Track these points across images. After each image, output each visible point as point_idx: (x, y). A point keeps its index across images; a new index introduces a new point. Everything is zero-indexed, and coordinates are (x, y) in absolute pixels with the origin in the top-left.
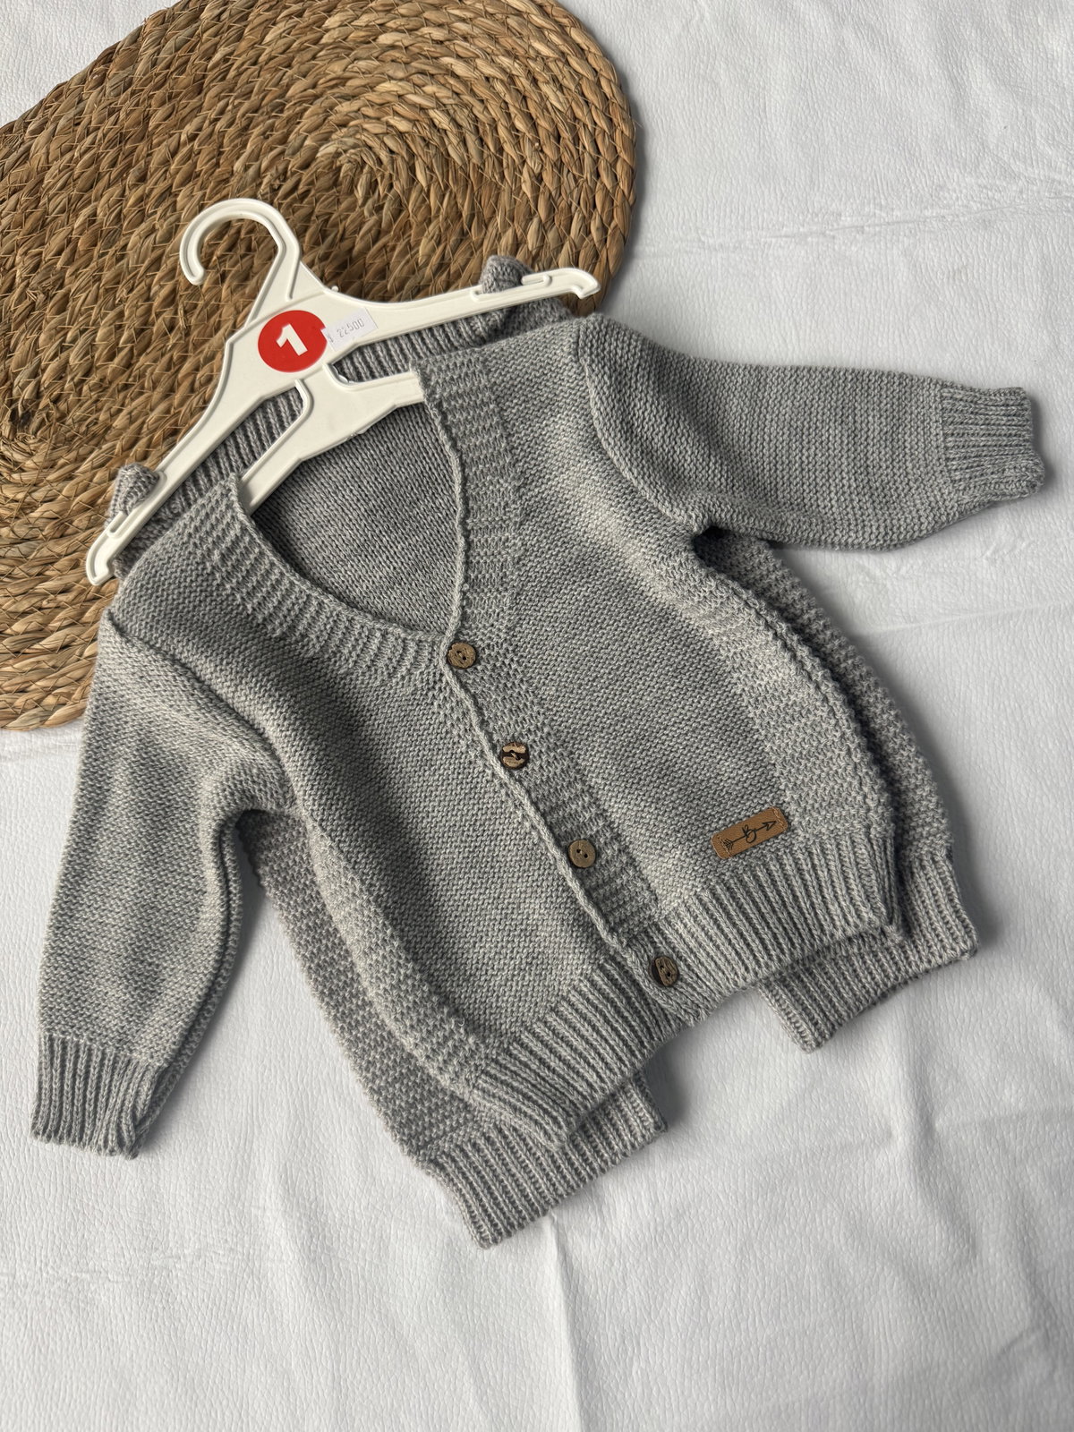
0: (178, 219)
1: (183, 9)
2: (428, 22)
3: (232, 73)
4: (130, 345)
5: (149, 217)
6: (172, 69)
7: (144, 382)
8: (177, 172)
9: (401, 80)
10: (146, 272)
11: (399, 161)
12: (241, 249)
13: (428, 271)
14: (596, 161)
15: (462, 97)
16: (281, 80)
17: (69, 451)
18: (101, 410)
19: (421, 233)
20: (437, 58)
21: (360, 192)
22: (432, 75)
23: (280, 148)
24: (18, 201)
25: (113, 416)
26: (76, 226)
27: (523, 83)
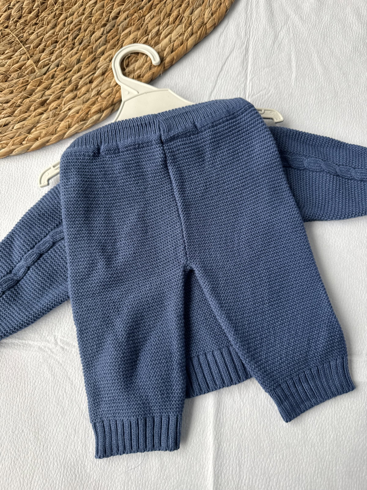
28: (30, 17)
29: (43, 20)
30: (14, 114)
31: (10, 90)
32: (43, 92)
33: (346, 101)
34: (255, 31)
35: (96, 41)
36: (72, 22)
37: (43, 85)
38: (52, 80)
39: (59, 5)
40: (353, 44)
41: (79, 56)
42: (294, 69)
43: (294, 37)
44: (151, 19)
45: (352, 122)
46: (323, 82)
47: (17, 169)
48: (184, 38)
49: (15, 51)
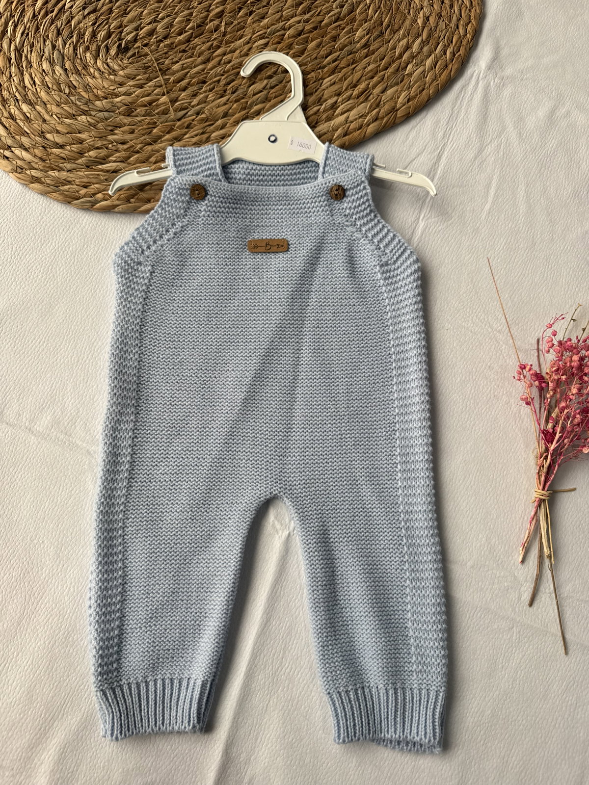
28: (179, 41)
29: (194, 48)
30: (128, 161)
31: (130, 129)
32: (171, 142)
33: (543, 257)
34: (456, 136)
35: (254, 95)
36: (230, 62)
37: (174, 134)
38: (186, 130)
39: (219, 35)
40: (575, 187)
41: (228, 108)
42: (490, 199)
43: (503, 158)
44: (331, 85)
45: (542, 285)
46: (521, 226)
47: (115, 229)
48: (365, 122)
49: (149, 80)
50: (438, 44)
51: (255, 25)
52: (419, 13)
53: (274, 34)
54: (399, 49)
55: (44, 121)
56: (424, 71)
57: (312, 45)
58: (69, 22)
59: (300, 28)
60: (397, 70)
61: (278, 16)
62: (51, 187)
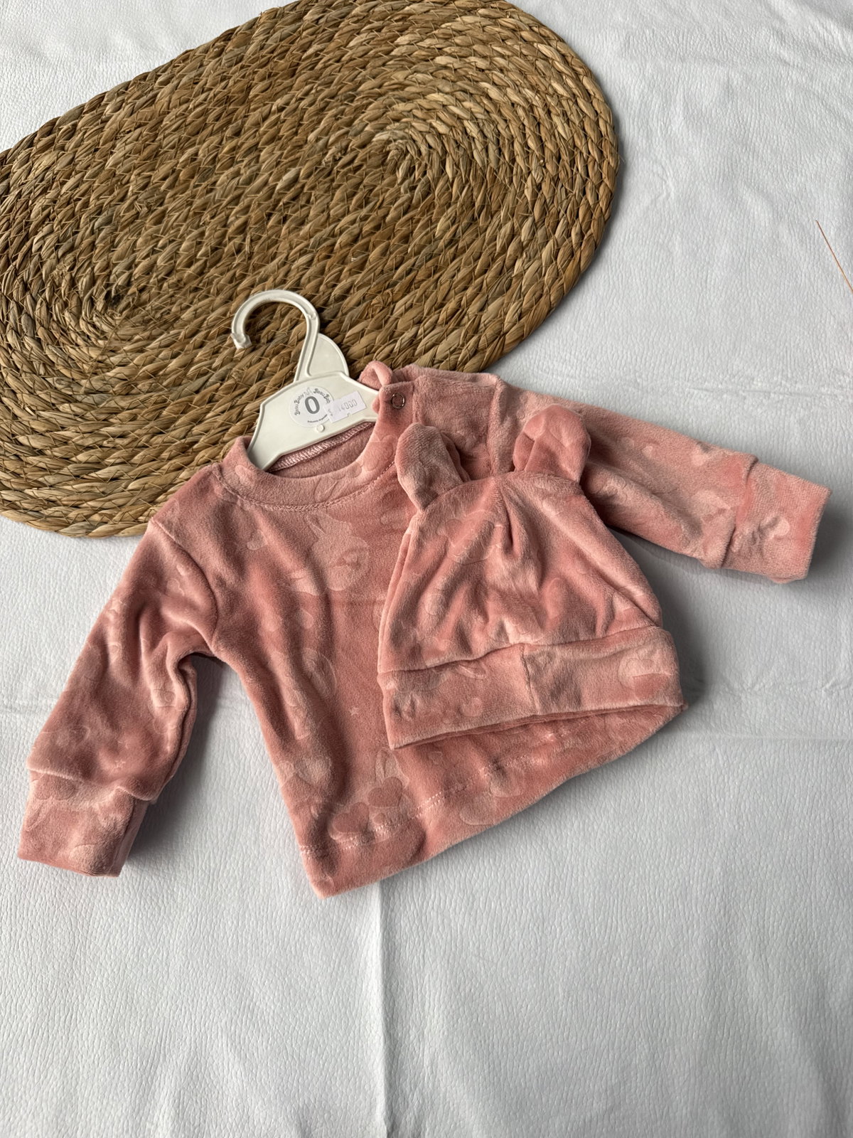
0: (259, 169)
1: (291, 10)
2: (475, 53)
3: (320, 65)
4: (205, 258)
5: (237, 163)
6: (275, 54)
7: (210, 289)
8: (265, 133)
9: (447, 93)
10: (227, 205)
11: (435, 156)
12: (302, 201)
13: (441, 244)
14: (584, 182)
15: (491, 115)
16: (356, 77)
17: (145, 330)
18: (173, 303)
19: (441, 213)
20: (477, 82)
21: (400, 174)
22: (471, 94)
23: (346, 129)
24: (141, 133)
25: (183, 310)
26: (181, 160)
27: (540, 112)
28: (189, 275)
29: (210, 283)
30: (132, 461)
31: (131, 414)
32: (189, 427)
37: (191, 414)
38: (208, 406)
39: (243, 258)
41: (264, 367)
44: (406, 310)
48: (459, 359)
49: (152, 338)
50: (558, 222)
51: (292, 236)
52: (526, 181)
53: (319, 244)
54: (501, 240)
55: (15, 417)
56: (540, 267)
57: (373, 255)
58: (38, 270)
59: (356, 231)
60: (501, 272)
61: (323, 217)
62: (30, 513)
